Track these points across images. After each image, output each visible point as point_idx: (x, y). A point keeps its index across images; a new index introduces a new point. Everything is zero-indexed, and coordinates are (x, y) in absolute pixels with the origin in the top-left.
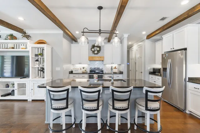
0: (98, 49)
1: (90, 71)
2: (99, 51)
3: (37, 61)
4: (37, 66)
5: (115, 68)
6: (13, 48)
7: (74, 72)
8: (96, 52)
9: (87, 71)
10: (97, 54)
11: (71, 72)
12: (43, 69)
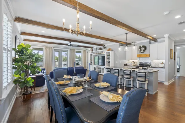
0: (144, 49)
1: (140, 65)
2: (144, 51)
3: (108, 58)
4: (108, 61)
5: (162, 63)
6: (101, 53)
7: (128, 65)
8: (142, 51)
9: (137, 64)
10: (143, 52)
11: (126, 65)
12: (110, 62)
